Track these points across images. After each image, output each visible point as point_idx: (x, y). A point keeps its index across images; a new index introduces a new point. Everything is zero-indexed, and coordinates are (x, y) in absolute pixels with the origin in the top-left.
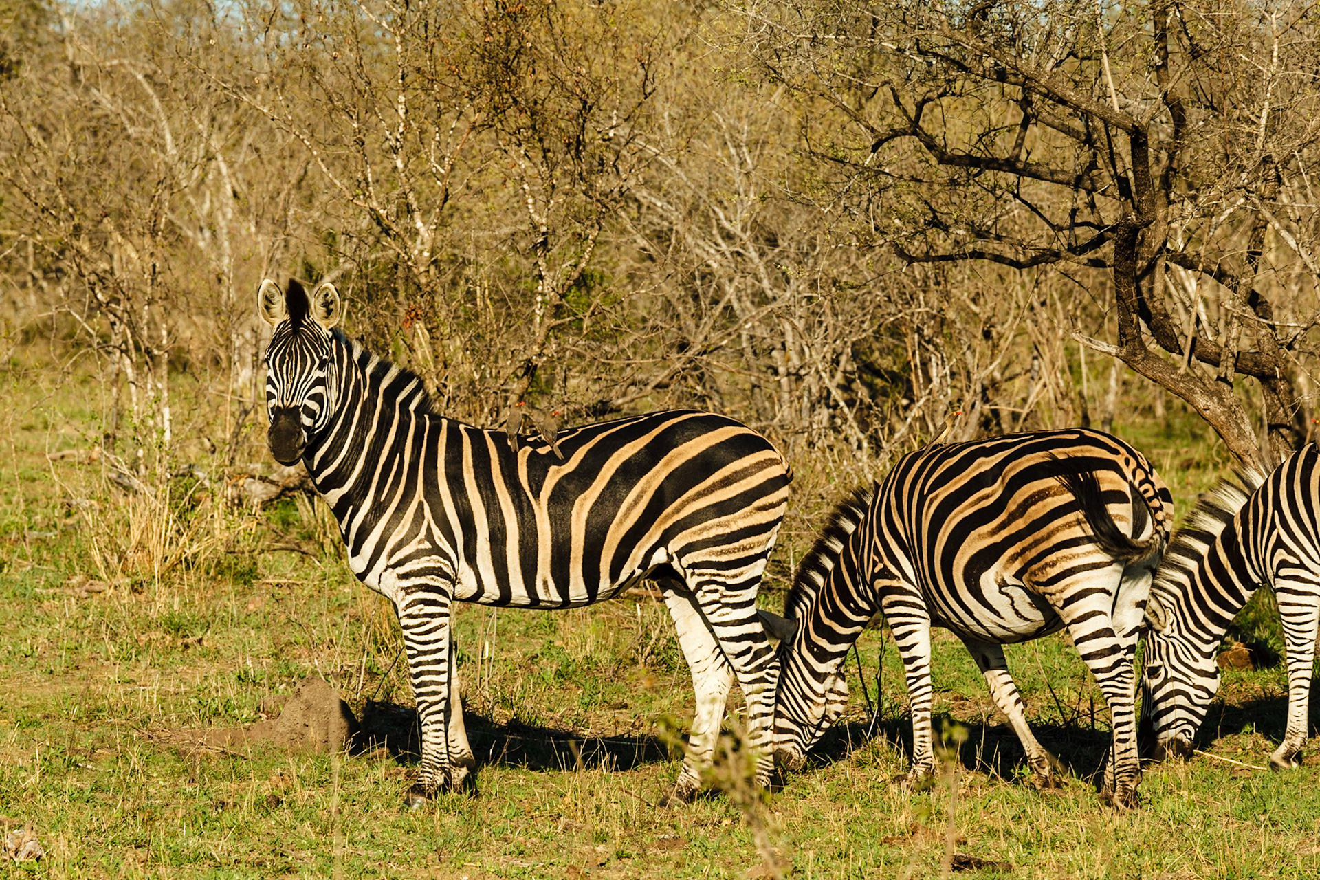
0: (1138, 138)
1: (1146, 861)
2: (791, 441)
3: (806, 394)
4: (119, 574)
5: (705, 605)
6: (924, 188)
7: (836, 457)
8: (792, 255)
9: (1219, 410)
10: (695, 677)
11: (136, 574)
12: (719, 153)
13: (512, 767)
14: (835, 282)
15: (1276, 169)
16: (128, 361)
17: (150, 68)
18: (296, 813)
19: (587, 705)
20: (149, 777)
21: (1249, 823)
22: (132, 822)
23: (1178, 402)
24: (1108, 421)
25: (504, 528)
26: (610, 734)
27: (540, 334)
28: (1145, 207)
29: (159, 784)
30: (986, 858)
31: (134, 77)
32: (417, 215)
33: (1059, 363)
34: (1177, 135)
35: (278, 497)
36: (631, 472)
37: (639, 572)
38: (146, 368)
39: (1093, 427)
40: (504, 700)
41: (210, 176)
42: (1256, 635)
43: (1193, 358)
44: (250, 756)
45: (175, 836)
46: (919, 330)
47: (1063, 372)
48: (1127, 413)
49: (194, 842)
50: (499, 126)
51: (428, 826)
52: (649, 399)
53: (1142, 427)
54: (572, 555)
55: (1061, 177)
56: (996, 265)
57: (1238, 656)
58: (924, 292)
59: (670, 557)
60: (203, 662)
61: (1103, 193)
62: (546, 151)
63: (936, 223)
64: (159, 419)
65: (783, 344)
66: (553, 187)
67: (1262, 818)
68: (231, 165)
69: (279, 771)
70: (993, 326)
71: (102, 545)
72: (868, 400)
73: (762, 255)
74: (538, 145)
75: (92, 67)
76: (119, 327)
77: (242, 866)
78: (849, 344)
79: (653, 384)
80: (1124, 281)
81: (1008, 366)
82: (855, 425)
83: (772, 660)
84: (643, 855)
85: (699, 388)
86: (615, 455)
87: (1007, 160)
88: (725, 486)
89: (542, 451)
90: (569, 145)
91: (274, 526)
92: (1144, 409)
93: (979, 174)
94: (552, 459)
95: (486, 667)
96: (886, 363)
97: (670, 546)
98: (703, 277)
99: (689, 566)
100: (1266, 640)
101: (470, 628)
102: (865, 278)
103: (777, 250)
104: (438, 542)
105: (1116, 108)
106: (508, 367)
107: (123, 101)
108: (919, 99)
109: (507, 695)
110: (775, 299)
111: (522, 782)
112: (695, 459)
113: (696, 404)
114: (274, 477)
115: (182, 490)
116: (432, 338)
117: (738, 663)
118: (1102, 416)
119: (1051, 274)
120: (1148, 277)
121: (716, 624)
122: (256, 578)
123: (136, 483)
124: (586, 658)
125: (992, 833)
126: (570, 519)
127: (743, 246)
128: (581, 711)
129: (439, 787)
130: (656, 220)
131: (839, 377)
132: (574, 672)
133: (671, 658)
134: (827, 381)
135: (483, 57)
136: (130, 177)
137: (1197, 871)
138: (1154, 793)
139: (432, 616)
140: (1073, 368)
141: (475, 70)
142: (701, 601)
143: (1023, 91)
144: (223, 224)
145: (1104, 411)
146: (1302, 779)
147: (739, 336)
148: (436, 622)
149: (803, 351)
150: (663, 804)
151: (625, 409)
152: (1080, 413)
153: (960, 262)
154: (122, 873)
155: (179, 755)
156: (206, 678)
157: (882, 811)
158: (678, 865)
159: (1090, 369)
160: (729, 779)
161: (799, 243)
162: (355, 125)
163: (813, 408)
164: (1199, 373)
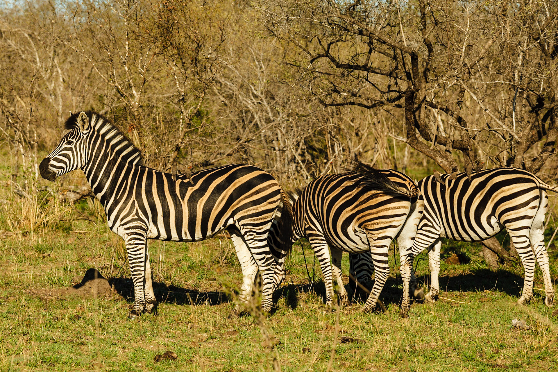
0: (414, 56)
1: (417, 339)
2: (280, 175)
3: (286, 158)
4: (18, 229)
5: (247, 240)
6: (332, 77)
7: (298, 182)
8: (280, 104)
9: (446, 163)
10: (243, 268)
11: (24, 229)
12: (252, 64)
13: (171, 303)
14: (297, 114)
15: (469, 69)
16: (21, 146)
17: (30, 32)
18: (86, 322)
19: (200, 279)
20: (29, 308)
21: (457, 324)
22: (22, 325)
23: (432, 161)
24: (405, 168)
25: (169, 211)
26: (209, 290)
27: (181, 134)
28: (417, 84)
29: (33, 311)
30: (355, 338)
31: (24, 35)
32: (133, 88)
33: (385, 145)
34: (429, 56)
35: (80, 199)
36: (220, 189)
37: (223, 228)
38: (28, 149)
39: (399, 170)
40: (167, 277)
41: (54, 74)
42: (461, 251)
43: (436, 143)
44: (68, 300)
45: (38, 331)
46: (330, 133)
47: (386, 148)
48: (412, 165)
49: (46, 333)
50: (165, 53)
51: (137, 327)
52: (225, 160)
53: (418, 170)
54: (197, 222)
55: (384, 72)
56: (360, 108)
57: (454, 259)
58: (332, 118)
59: (235, 222)
60: (50, 263)
61: (400, 79)
62: (183, 63)
63: (335, 91)
64: (33, 168)
65: (277, 138)
66: (187, 77)
67: (463, 322)
68: (62, 69)
69: (79, 305)
70: (359, 131)
71: (11, 218)
72: (310, 160)
73: (269, 103)
74: (180, 61)
75: (7, 31)
76: (18, 133)
77: (65, 342)
78: (303, 138)
79: (226, 154)
80: (409, 113)
81: (365, 146)
82: (305, 170)
83: (273, 262)
84: (221, 337)
85: (244, 156)
86: (214, 182)
87: (363, 66)
88: (256, 194)
89: (186, 181)
90: (192, 61)
91: (79, 210)
92: (419, 163)
93: (352, 71)
94: (189, 184)
95: (161, 264)
96: (317, 146)
97: (235, 217)
98: (246, 112)
99: (242, 225)
100: (465, 253)
101: (154, 249)
102: (309, 112)
103: (275, 102)
104: (140, 216)
105: (406, 45)
106: (169, 148)
107: (20, 45)
108: (329, 42)
109: (169, 276)
110: (274, 121)
111: (174, 309)
112: (245, 183)
113: (244, 162)
114: (79, 191)
115: (42, 196)
116: (139, 136)
117: (260, 263)
118: (402, 166)
119: (382, 111)
120: (418, 111)
121: (252, 248)
122: (71, 230)
123: (24, 193)
124: (200, 261)
125: (357, 328)
126: (196, 208)
127: (262, 100)
128: (198, 282)
129: (142, 311)
130: (227, 90)
131: (299, 151)
132: (195, 266)
133: (233, 261)
134: (294, 153)
135: (158, 26)
136: (23, 74)
137: (437, 343)
138: (421, 312)
139: (139, 244)
140: (391, 148)
141: (155, 31)
142: (246, 239)
143: (369, 39)
144: (59, 92)
145: (403, 164)
146: (479, 307)
147: (260, 135)
148: (140, 247)
149: (285, 141)
150: (229, 317)
151: (216, 164)
152: (394, 165)
153: (346, 106)
154: (18, 345)
155: (41, 299)
156: (51, 269)
157: (315, 320)
158: (235, 341)
159: (398, 148)
160: (250, 307)
161: (283, 99)
162: (109, 53)
163: (289, 164)
164: (438, 149)
